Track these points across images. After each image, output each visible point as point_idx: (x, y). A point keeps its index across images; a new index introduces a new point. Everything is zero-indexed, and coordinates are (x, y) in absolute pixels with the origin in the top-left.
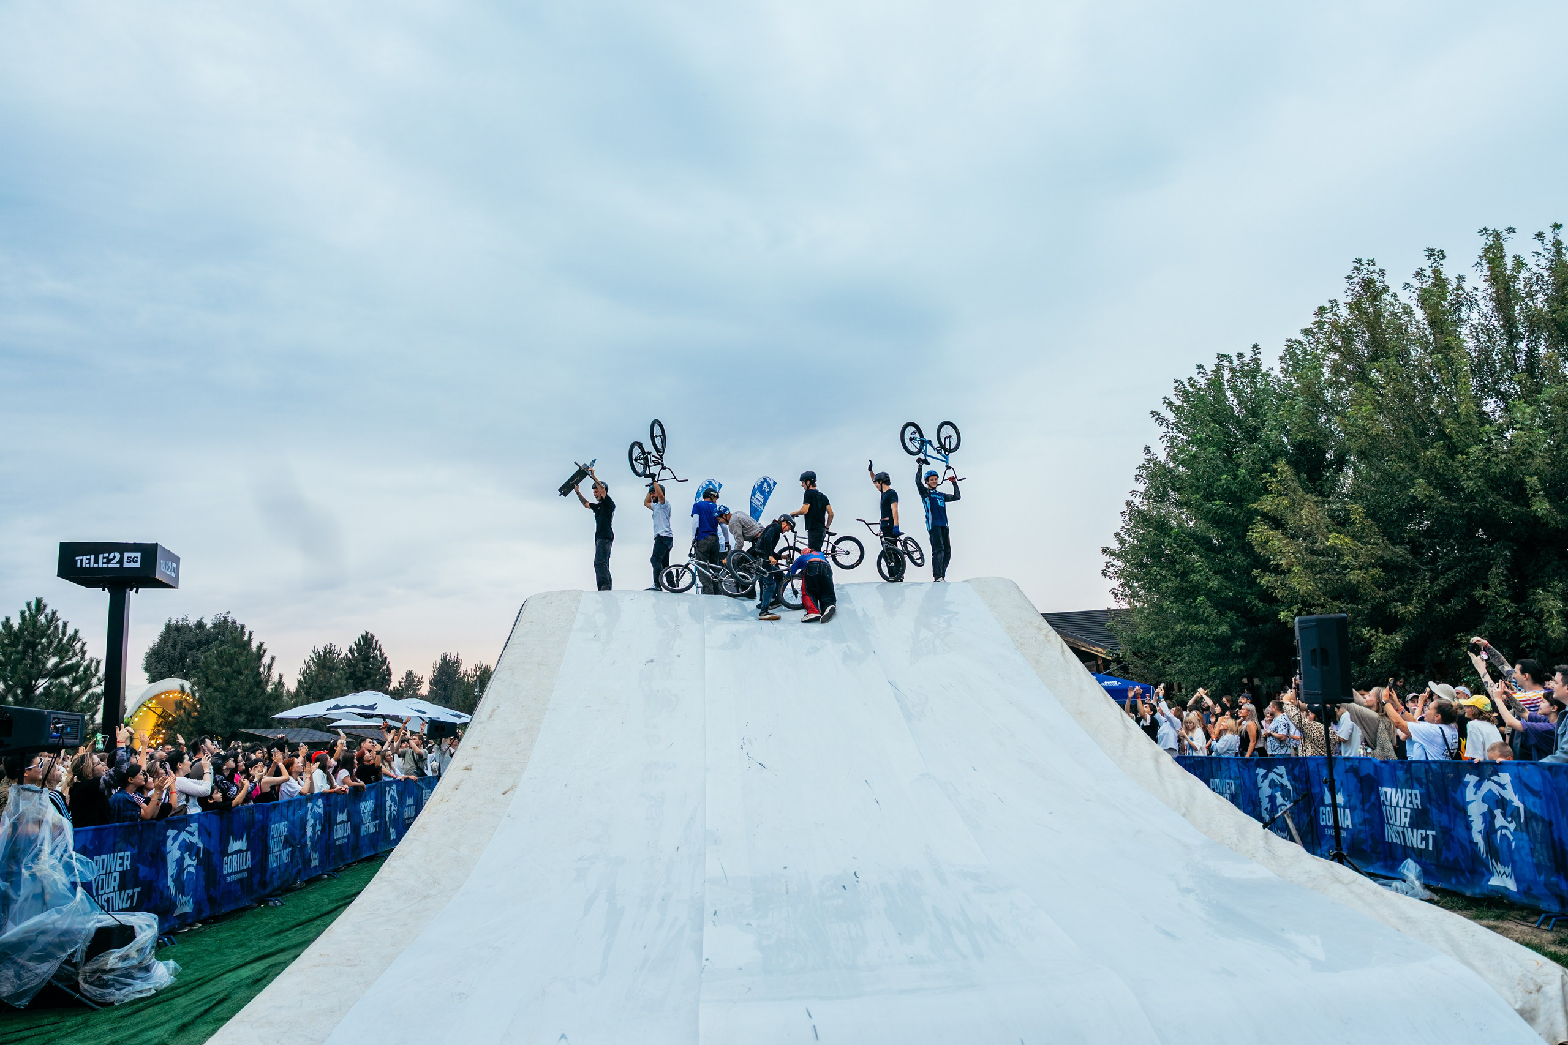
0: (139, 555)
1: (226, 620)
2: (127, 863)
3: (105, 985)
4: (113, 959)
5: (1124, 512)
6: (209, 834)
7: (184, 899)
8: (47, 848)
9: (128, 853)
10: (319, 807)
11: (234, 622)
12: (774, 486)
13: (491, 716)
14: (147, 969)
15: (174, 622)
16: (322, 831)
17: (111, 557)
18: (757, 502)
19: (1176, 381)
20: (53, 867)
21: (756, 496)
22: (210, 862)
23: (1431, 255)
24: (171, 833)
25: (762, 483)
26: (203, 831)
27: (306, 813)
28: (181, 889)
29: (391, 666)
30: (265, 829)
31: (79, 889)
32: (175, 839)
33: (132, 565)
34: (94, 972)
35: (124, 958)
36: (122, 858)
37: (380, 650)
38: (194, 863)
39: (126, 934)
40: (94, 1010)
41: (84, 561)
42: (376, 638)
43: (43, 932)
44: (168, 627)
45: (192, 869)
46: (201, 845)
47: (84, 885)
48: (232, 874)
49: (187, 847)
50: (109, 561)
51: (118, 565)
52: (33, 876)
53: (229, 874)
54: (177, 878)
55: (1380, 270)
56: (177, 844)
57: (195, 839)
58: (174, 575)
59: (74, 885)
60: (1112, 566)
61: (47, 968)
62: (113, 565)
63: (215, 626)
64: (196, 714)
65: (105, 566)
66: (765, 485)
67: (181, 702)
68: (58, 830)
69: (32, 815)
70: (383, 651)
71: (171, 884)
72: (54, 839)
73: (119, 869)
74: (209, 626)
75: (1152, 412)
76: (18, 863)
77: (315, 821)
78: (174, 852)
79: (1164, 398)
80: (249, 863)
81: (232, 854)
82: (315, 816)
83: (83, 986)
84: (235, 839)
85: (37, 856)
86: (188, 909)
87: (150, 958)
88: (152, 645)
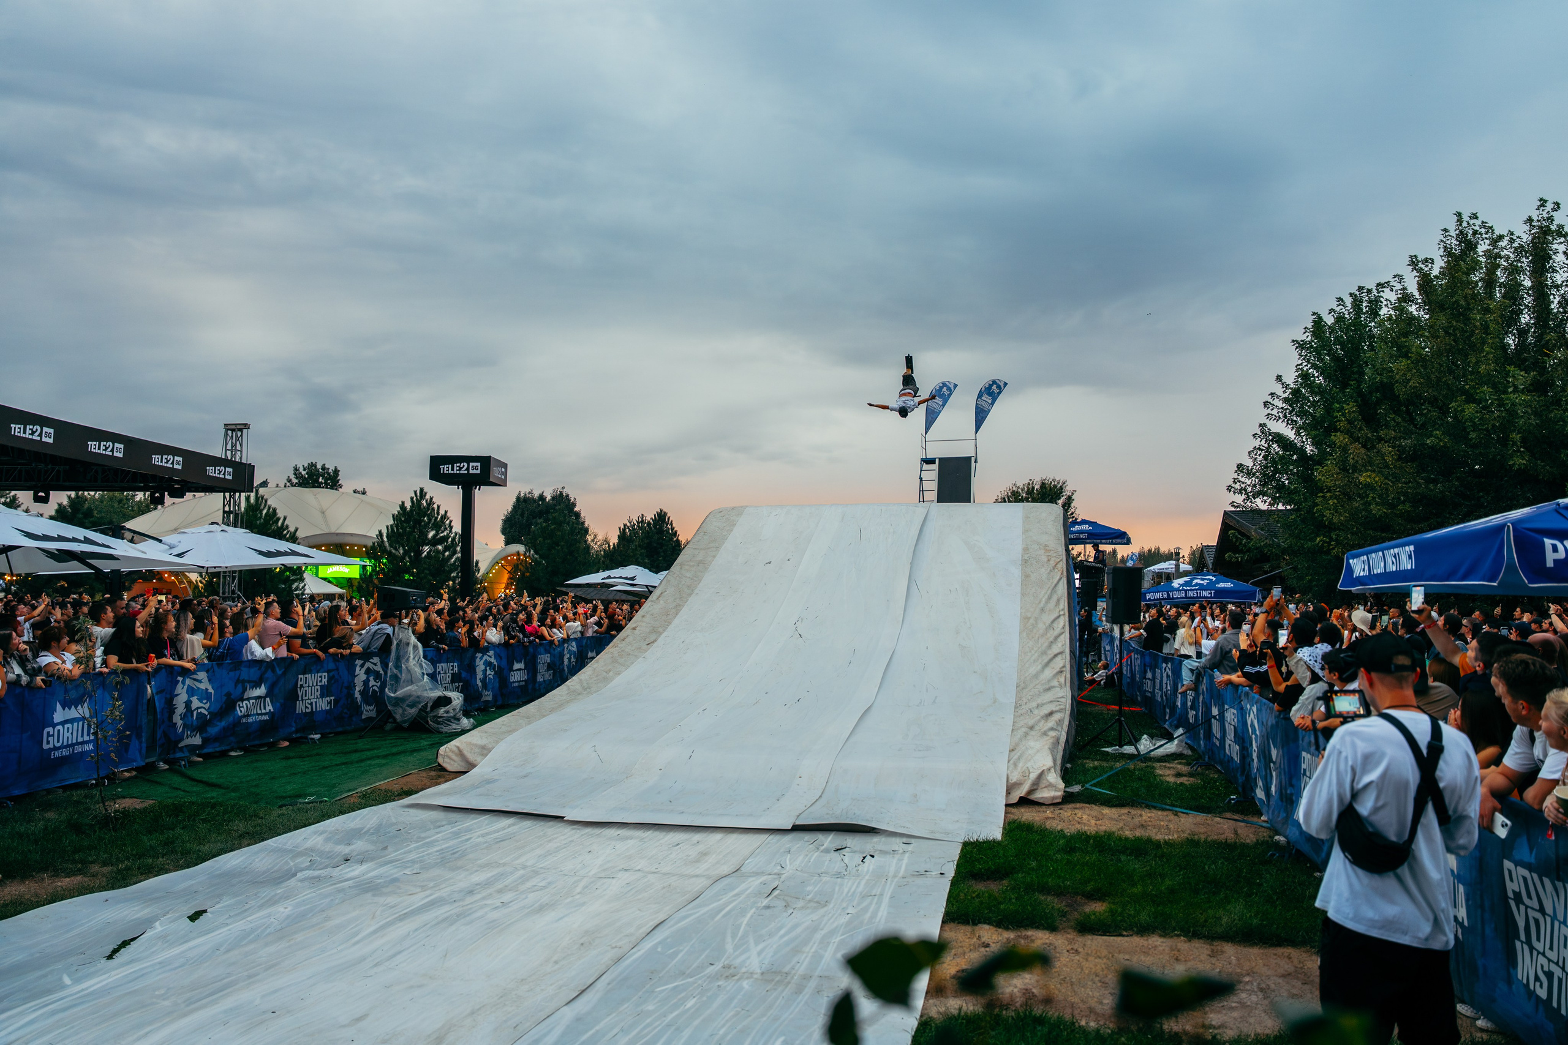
0: (479, 464)
1: (561, 493)
2: (456, 669)
3: (439, 723)
4: (441, 711)
5: (1256, 434)
6: (501, 658)
7: (487, 693)
8: (412, 656)
9: (456, 664)
10: (574, 647)
11: (567, 496)
12: (1004, 387)
13: (659, 597)
14: (459, 720)
15: (522, 495)
16: (576, 662)
17: (462, 466)
18: (983, 403)
19: (1314, 314)
20: (414, 665)
21: (983, 398)
22: (502, 674)
23: (1542, 205)
24: (479, 655)
25: (991, 386)
26: (498, 656)
27: (564, 650)
28: (485, 686)
29: (680, 538)
30: (534, 658)
31: (425, 676)
32: (481, 658)
33: (475, 472)
34: (435, 717)
35: (447, 712)
36: (452, 666)
37: (671, 524)
38: (493, 673)
39: (447, 701)
40: (433, 733)
41: (445, 469)
42: (669, 515)
43: (410, 696)
44: (518, 498)
45: (491, 677)
46: (495, 663)
47: (427, 675)
48: (516, 682)
49: (488, 664)
50: (460, 469)
51: (466, 472)
52: (407, 668)
53: (514, 682)
54: (483, 681)
55: (1483, 222)
56: (482, 662)
57: (493, 660)
58: (503, 477)
59: (423, 674)
60: (1239, 482)
61: (413, 711)
62: (464, 471)
63: (553, 498)
64: (528, 574)
65: (458, 472)
66: (994, 387)
67: (518, 565)
68: (415, 647)
69: (404, 640)
70: (674, 525)
71: (480, 684)
72: (414, 652)
73: (450, 672)
74: (549, 498)
75: (1293, 341)
76: (400, 662)
77: (571, 655)
78: (480, 666)
79: (1305, 328)
80: (526, 677)
81: (516, 670)
82: (570, 652)
83: (430, 722)
84: (517, 662)
85: (408, 659)
86: (490, 698)
87: (460, 715)
88: (506, 513)
